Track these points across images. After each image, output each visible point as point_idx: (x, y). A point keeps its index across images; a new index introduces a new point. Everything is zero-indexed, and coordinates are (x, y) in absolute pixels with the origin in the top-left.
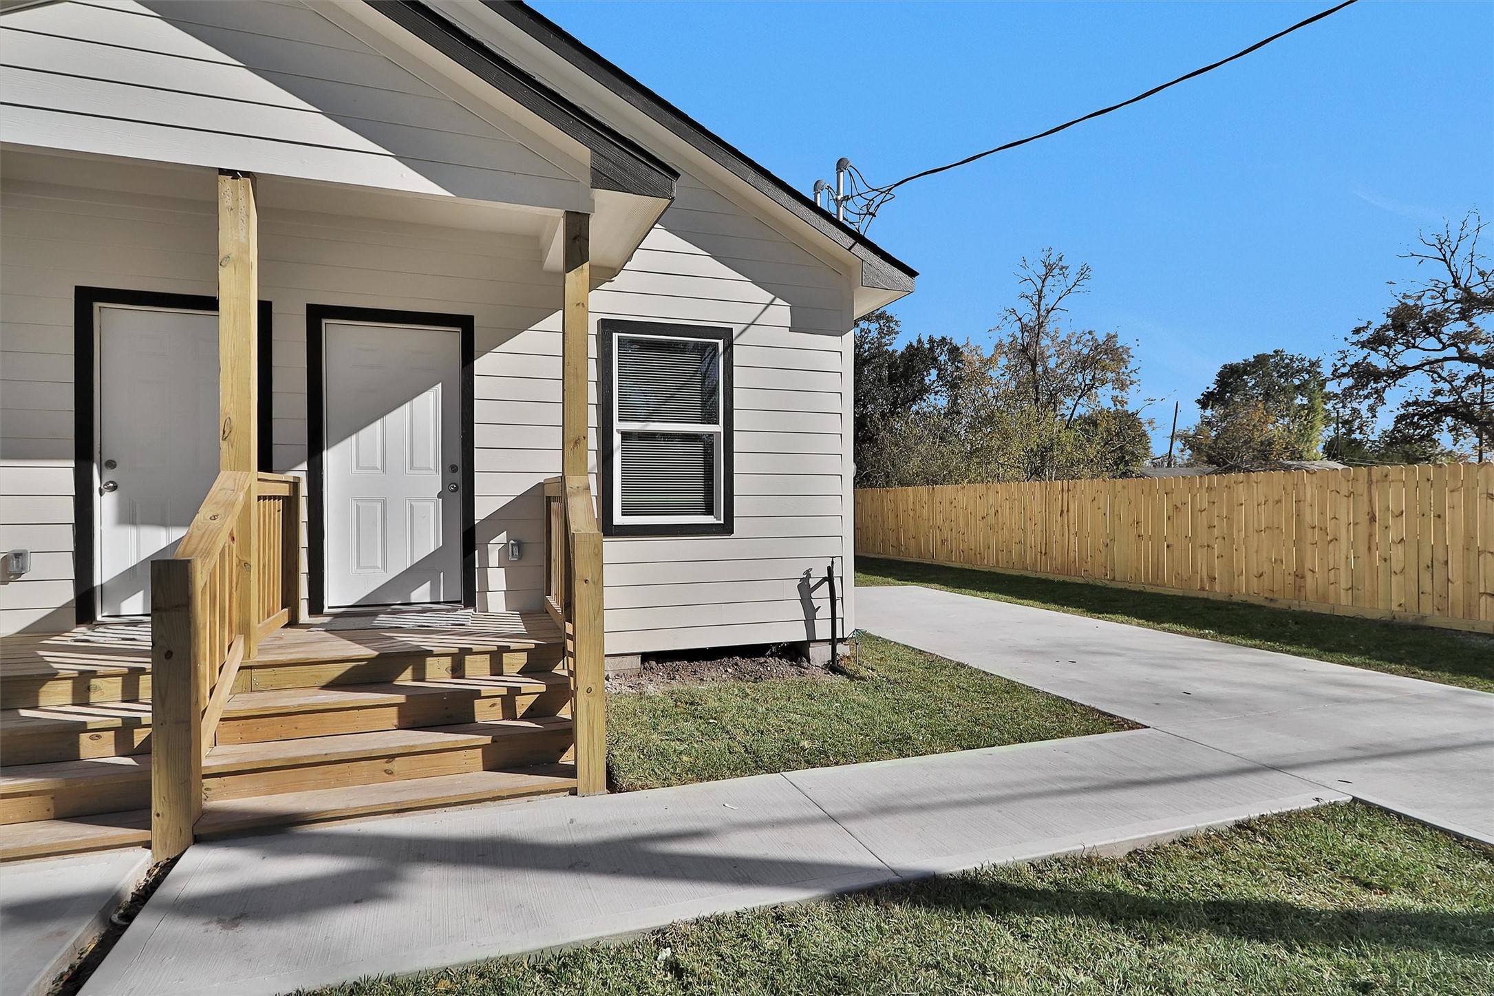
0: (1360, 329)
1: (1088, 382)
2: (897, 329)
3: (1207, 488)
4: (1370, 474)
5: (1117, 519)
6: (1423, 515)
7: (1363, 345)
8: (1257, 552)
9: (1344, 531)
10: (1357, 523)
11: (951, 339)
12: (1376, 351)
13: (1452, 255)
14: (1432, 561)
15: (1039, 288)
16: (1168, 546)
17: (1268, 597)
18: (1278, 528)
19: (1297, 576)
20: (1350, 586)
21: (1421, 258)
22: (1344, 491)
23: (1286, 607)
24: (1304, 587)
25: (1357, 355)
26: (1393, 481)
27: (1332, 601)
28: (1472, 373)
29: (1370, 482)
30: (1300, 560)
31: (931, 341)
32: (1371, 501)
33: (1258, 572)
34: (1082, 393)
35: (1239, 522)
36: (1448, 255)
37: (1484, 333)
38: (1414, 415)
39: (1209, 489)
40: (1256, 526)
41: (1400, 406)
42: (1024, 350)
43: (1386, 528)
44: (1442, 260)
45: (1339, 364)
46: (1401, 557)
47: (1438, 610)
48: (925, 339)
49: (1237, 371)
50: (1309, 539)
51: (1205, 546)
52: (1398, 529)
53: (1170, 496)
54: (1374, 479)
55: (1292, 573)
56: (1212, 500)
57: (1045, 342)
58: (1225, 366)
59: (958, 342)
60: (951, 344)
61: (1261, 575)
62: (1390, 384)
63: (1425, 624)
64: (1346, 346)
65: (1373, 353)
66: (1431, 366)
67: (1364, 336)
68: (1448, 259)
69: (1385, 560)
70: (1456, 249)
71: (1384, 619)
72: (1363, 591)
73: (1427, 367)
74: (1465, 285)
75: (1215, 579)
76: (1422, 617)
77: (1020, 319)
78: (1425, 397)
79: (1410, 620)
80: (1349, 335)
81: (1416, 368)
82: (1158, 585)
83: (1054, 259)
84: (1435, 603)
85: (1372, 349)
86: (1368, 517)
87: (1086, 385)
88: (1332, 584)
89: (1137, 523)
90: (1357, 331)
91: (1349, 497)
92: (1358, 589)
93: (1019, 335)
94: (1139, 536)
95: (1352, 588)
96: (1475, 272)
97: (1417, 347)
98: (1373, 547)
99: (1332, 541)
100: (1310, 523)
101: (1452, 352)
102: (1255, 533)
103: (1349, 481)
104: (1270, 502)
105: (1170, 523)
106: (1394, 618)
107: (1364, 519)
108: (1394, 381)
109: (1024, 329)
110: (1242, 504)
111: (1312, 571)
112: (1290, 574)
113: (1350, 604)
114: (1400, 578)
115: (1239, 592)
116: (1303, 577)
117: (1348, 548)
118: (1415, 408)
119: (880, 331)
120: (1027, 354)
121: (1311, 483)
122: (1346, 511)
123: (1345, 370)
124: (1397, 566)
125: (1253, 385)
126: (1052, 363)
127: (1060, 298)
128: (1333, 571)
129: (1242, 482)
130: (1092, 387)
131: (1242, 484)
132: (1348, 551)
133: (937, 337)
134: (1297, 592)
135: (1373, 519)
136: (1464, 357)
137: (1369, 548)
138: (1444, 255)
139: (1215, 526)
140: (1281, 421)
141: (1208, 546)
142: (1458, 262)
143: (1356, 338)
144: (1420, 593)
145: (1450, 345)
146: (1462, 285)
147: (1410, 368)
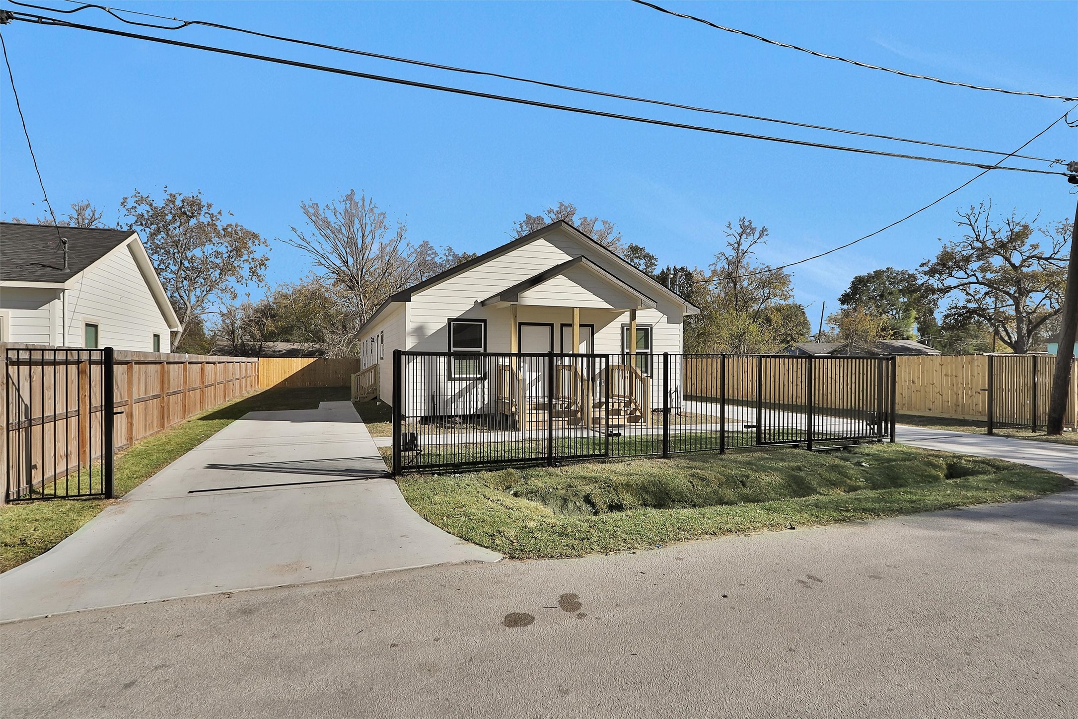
0: (924, 264)
1: (766, 295)
2: (656, 263)
7: (926, 273)
11: (687, 268)
12: (933, 277)
13: (975, 222)
15: (738, 240)
21: (958, 224)
25: (923, 279)
31: (675, 269)
34: (763, 301)
36: (973, 222)
37: (995, 267)
38: (955, 314)
41: (946, 309)
42: (729, 275)
44: (969, 225)
48: (672, 268)
49: (863, 281)
57: (741, 271)
58: (856, 278)
59: (691, 269)
60: (686, 271)
62: (941, 296)
65: (931, 278)
66: (963, 287)
67: (926, 269)
68: (973, 224)
70: (978, 218)
73: (960, 287)
74: (983, 240)
77: (727, 259)
78: (961, 304)
80: (918, 267)
81: (955, 287)
83: (747, 224)
85: (931, 276)
87: (764, 297)
90: (922, 265)
93: (726, 267)
96: (989, 231)
97: (953, 277)
101: (973, 279)
108: (944, 295)
109: (729, 263)
118: (955, 310)
119: (646, 264)
120: (731, 277)
125: (873, 289)
126: (745, 284)
127: (750, 246)
130: (768, 298)
133: (679, 267)
136: (980, 282)
138: (971, 222)
140: (891, 313)
143: (921, 269)
145: (972, 275)
146: (981, 239)
147: (953, 287)
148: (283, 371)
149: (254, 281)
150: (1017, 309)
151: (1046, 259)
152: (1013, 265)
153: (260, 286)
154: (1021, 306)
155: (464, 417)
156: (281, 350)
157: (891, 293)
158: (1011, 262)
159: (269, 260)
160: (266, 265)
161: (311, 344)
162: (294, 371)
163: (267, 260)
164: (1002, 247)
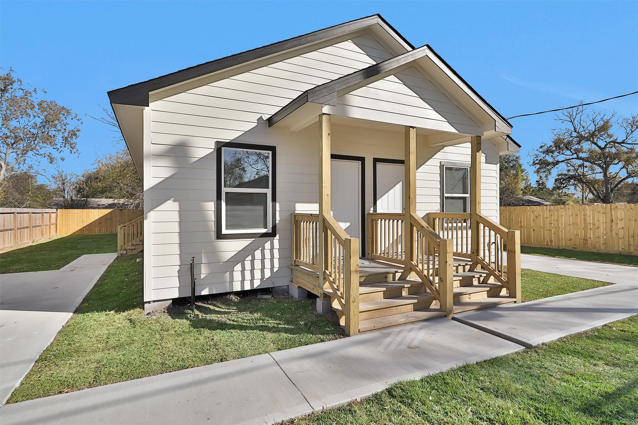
3: (549, 210)
4: (611, 206)
5: (512, 221)
6: (630, 220)
7: (544, 152)
8: (569, 232)
9: (602, 225)
10: (606, 222)
13: (574, 120)
14: (634, 234)
16: (533, 230)
17: (573, 247)
18: (577, 224)
19: (584, 240)
20: (604, 243)
21: (563, 121)
22: (601, 212)
23: (581, 251)
24: (587, 243)
25: (542, 156)
26: (619, 209)
27: (598, 248)
28: (580, 164)
29: (611, 209)
30: (586, 235)
32: (611, 215)
33: (569, 239)
35: (562, 222)
36: (573, 120)
37: (584, 149)
38: (561, 179)
39: (550, 210)
40: (568, 223)
41: (556, 175)
43: (617, 224)
44: (570, 122)
45: (535, 159)
46: (623, 233)
47: (636, 250)
50: (589, 227)
51: (548, 230)
52: (620, 224)
53: (534, 213)
54: (612, 208)
55: (583, 239)
56: (551, 214)
61: (571, 239)
62: (553, 167)
63: (632, 255)
64: (537, 153)
65: (547, 155)
66: (568, 161)
67: (544, 149)
69: (617, 234)
70: (575, 118)
71: (617, 253)
72: (609, 244)
73: (566, 162)
75: (552, 241)
76: (631, 252)
78: (565, 172)
79: (626, 253)
80: (539, 148)
81: (562, 162)
82: (529, 244)
84: (635, 248)
85: (547, 154)
86: (610, 220)
88: (598, 242)
89: (520, 222)
90: (541, 147)
91: (603, 214)
92: (607, 244)
94: (521, 227)
95: (605, 243)
96: (581, 126)
97: (564, 154)
98: (613, 230)
99: (597, 228)
100: (589, 222)
101: (575, 156)
102: (568, 226)
103: (603, 208)
104: (574, 215)
105: (534, 223)
106: (621, 253)
107: (609, 220)
110: (563, 216)
111: (590, 238)
112: (582, 239)
113: (604, 249)
114: (622, 240)
115: (562, 245)
116: (587, 240)
117: (603, 230)
118: (561, 176)
121: (589, 209)
122: (602, 218)
123: (537, 162)
124: (621, 236)
128: (598, 238)
129: (563, 208)
131: (563, 209)
132: (603, 231)
134: (584, 245)
135: (612, 221)
136: (578, 158)
137: (611, 230)
138: (571, 120)
139: (552, 223)
141: (550, 230)
142: (576, 123)
143: (541, 150)
144: (629, 245)
145: (574, 154)
146: (577, 131)
147: (560, 162)
148: (81, 220)
149: (67, 148)
150: (605, 175)
151: (620, 143)
152: (600, 147)
153: (73, 152)
154: (607, 173)
155: (242, 294)
156: (104, 204)
157: (506, 168)
158: (598, 145)
159: (80, 131)
160: (76, 135)
161: (127, 200)
162: (91, 220)
163: (79, 131)
164: (591, 137)
